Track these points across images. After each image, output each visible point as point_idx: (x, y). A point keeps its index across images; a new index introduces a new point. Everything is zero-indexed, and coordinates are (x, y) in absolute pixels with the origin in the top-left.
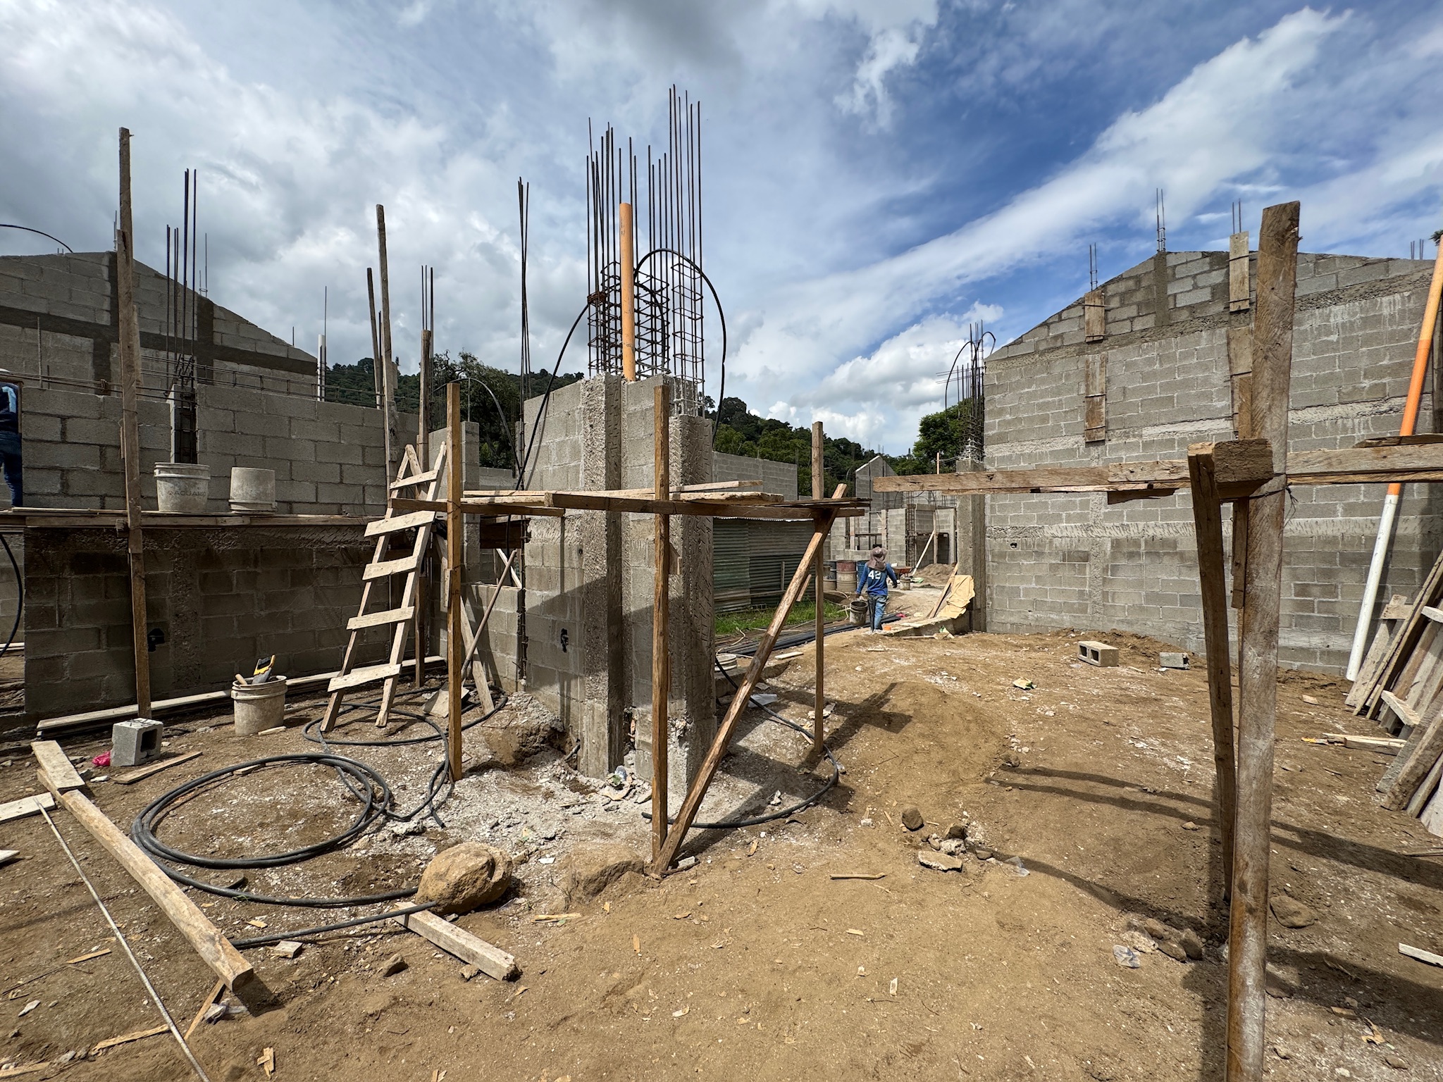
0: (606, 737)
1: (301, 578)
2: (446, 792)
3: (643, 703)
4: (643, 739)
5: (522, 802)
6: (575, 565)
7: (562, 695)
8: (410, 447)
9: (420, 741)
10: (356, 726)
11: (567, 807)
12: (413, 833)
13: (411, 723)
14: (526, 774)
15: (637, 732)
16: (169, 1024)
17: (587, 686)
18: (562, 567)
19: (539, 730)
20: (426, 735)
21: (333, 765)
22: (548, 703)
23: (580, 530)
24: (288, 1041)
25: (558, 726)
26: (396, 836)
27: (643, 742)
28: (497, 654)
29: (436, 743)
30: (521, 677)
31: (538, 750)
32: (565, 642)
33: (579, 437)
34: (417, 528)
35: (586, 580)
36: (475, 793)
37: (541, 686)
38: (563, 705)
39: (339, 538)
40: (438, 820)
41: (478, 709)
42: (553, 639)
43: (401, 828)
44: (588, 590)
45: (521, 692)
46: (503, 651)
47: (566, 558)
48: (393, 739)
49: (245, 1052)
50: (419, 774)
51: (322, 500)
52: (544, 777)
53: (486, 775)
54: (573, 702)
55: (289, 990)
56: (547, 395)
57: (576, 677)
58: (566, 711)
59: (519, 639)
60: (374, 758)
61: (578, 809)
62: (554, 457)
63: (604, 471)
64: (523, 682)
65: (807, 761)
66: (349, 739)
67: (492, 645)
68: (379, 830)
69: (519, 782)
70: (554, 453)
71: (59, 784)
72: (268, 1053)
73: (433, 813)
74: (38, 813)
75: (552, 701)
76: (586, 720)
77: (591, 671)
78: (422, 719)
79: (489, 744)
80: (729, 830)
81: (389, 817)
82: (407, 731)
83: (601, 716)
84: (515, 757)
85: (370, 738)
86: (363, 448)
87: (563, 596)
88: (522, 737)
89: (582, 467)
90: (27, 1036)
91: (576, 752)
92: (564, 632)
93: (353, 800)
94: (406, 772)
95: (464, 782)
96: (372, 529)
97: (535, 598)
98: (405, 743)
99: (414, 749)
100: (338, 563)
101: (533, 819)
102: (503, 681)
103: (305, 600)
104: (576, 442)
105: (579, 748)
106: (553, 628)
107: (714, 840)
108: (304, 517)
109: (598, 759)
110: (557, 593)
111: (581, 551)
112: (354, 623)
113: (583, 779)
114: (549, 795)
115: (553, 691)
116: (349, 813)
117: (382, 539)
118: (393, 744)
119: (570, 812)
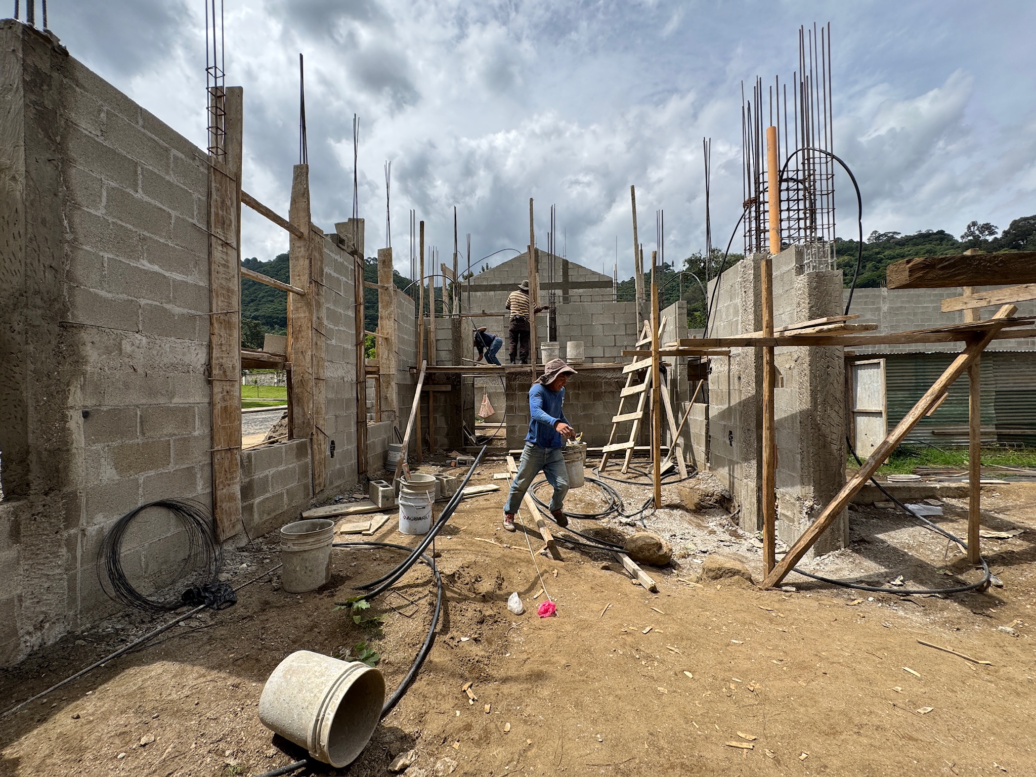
0: (756, 506)
1: (597, 397)
2: (651, 513)
3: (783, 486)
4: (783, 512)
5: (693, 530)
6: (737, 387)
7: (730, 475)
8: (646, 322)
9: (642, 484)
10: (615, 472)
11: (722, 541)
12: (629, 524)
13: (641, 476)
14: (701, 518)
15: (779, 507)
16: (530, 549)
17: (744, 470)
18: (729, 389)
19: (713, 494)
20: (646, 483)
21: (600, 485)
22: (722, 479)
23: (739, 364)
24: (562, 571)
25: (727, 494)
26: (621, 522)
27: (783, 514)
28: (695, 446)
29: (650, 487)
30: (708, 462)
31: (711, 507)
32: (731, 439)
33: (738, 301)
34: (647, 367)
35: (743, 398)
36: (666, 517)
37: (718, 467)
38: (730, 482)
39: (614, 376)
40: (643, 523)
41: (678, 476)
42: (724, 437)
43: (624, 520)
44: (744, 404)
45: (707, 471)
46: (698, 444)
47: (731, 383)
48: (629, 481)
49: (549, 567)
50: (639, 501)
51: (606, 355)
52: (713, 522)
53: (675, 511)
54: (736, 480)
55: (567, 558)
56: (720, 275)
57: (738, 463)
58: (732, 485)
59: (706, 437)
60: (618, 487)
61: (728, 544)
62: (724, 316)
63: (753, 322)
64: (708, 465)
65: (953, 566)
66: (610, 477)
67: (692, 440)
68: (614, 518)
69: (695, 520)
70: (724, 314)
71: (512, 470)
72: (556, 571)
73: (642, 519)
74: (506, 479)
75: (724, 478)
76: (743, 492)
77: (746, 460)
78: (646, 475)
79: (680, 495)
80: (838, 586)
81: (620, 514)
82: (637, 479)
83: (752, 491)
84: (696, 506)
85: (619, 478)
86: (626, 325)
87: (730, 408)
88: (701, 495)
89: (740, 321)
90: (498, 536)
91: (738, 513)
92: (731, 433)
93: (606, 502)
94: (632, 497)
95: (662, 510)
96: (626, 369)
97: (714, 410)
98: (635, 484)
99: (638, 488)
100: (613, 389)
101: (697, 540)
102: (698, 464)
103: (599, 408)
104: (736, 304)
105: (739, 511)
106: (724, 429)
107: (821, 587)
108: (596, 365)
109: (750, 520)
110: (726, 406)
111: (739, 378)
112: (616, 419)
113: (740, 532)
114: (712, 532)
115: (724, 471)
116: (603, 507)
117: (630, 374)
118: (629, 483)
119: (722, 544)
